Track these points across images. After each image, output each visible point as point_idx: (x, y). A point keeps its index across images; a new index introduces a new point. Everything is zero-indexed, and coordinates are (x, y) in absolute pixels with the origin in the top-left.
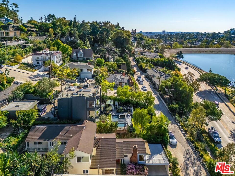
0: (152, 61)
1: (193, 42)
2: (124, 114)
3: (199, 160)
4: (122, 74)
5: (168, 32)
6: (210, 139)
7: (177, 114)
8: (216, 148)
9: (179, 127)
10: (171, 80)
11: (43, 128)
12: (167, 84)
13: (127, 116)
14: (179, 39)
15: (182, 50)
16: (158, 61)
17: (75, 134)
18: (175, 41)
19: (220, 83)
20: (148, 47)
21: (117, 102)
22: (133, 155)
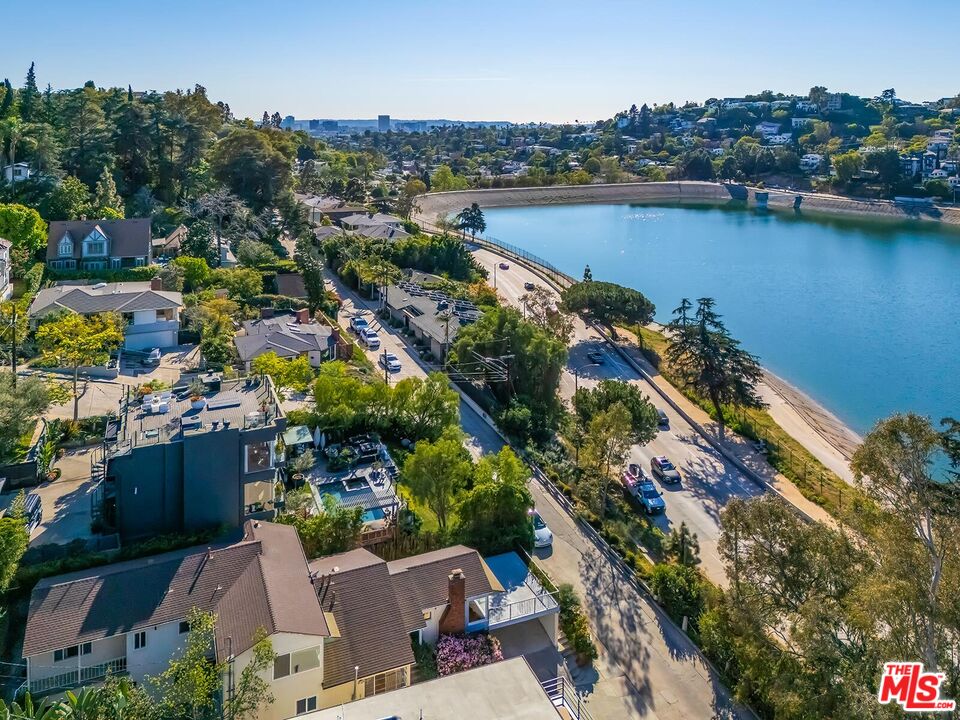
0: (389, 252)
1: (497, 161)
2: (359, 473)
3: (626, 578)
4: (294, 314)
5: (399, 123)
6: (631, 504)
7: (530, 441)
8: (654, 530)
9: (545, 484)
10: (490, 323)
11: (87, 588)
12: (481, 339)
13: (374, 476)
14: (448, 150)
15: (468, 195)
16: (410, 249)
17: (230, 579)
18: (434, 157)
19: (626, 314)
20: (348, 189)
21: (321, 433)
22: (449, 608)
